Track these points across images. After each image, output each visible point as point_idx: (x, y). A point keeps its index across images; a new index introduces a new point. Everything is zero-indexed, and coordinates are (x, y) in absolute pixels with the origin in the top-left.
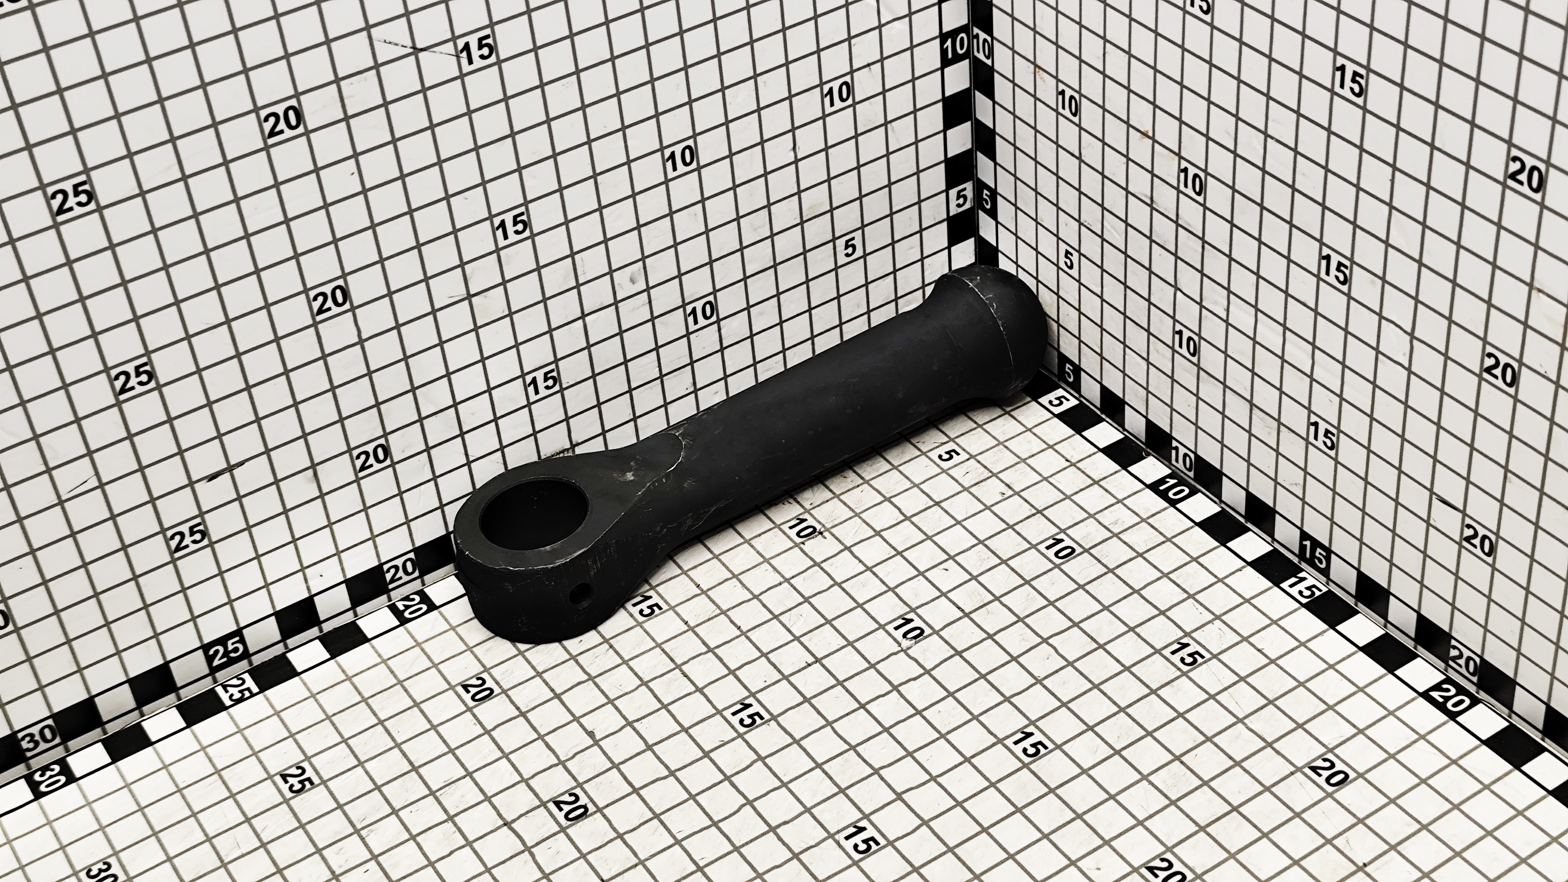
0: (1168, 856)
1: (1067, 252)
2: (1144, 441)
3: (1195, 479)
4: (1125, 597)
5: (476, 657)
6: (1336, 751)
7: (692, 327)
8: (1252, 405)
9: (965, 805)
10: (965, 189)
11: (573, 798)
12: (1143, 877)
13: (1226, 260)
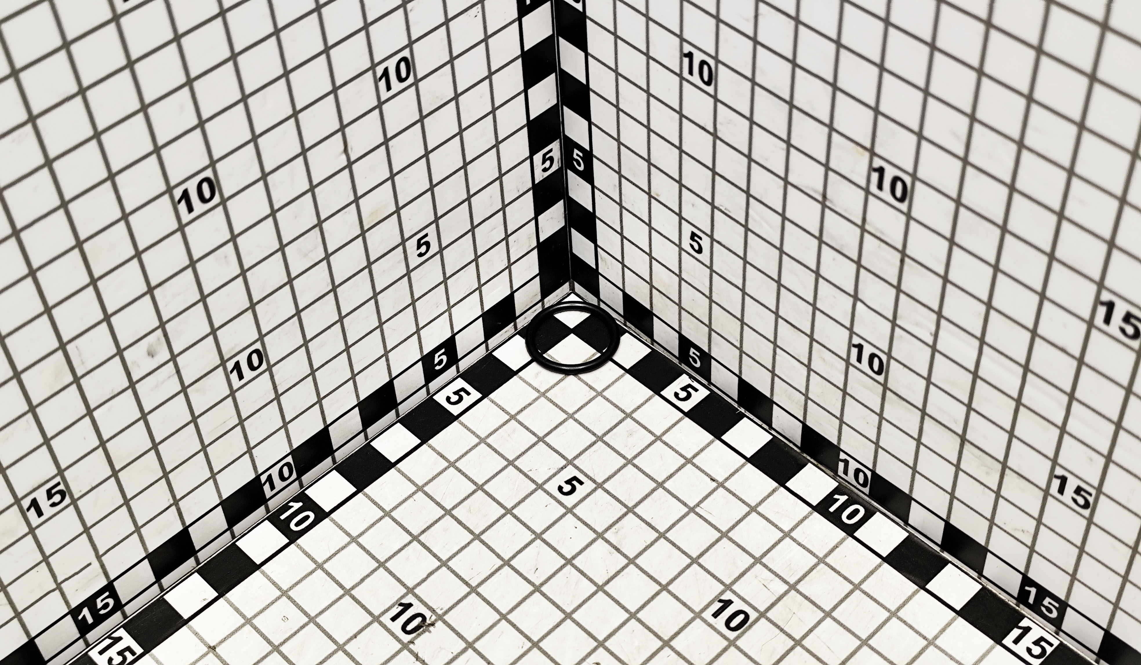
1: (693, 236)
2: (799, 445)
3: (870, 496)
7: (237, 384)
8: (963, 439)
10: (551, 151)
13: (940, 282)
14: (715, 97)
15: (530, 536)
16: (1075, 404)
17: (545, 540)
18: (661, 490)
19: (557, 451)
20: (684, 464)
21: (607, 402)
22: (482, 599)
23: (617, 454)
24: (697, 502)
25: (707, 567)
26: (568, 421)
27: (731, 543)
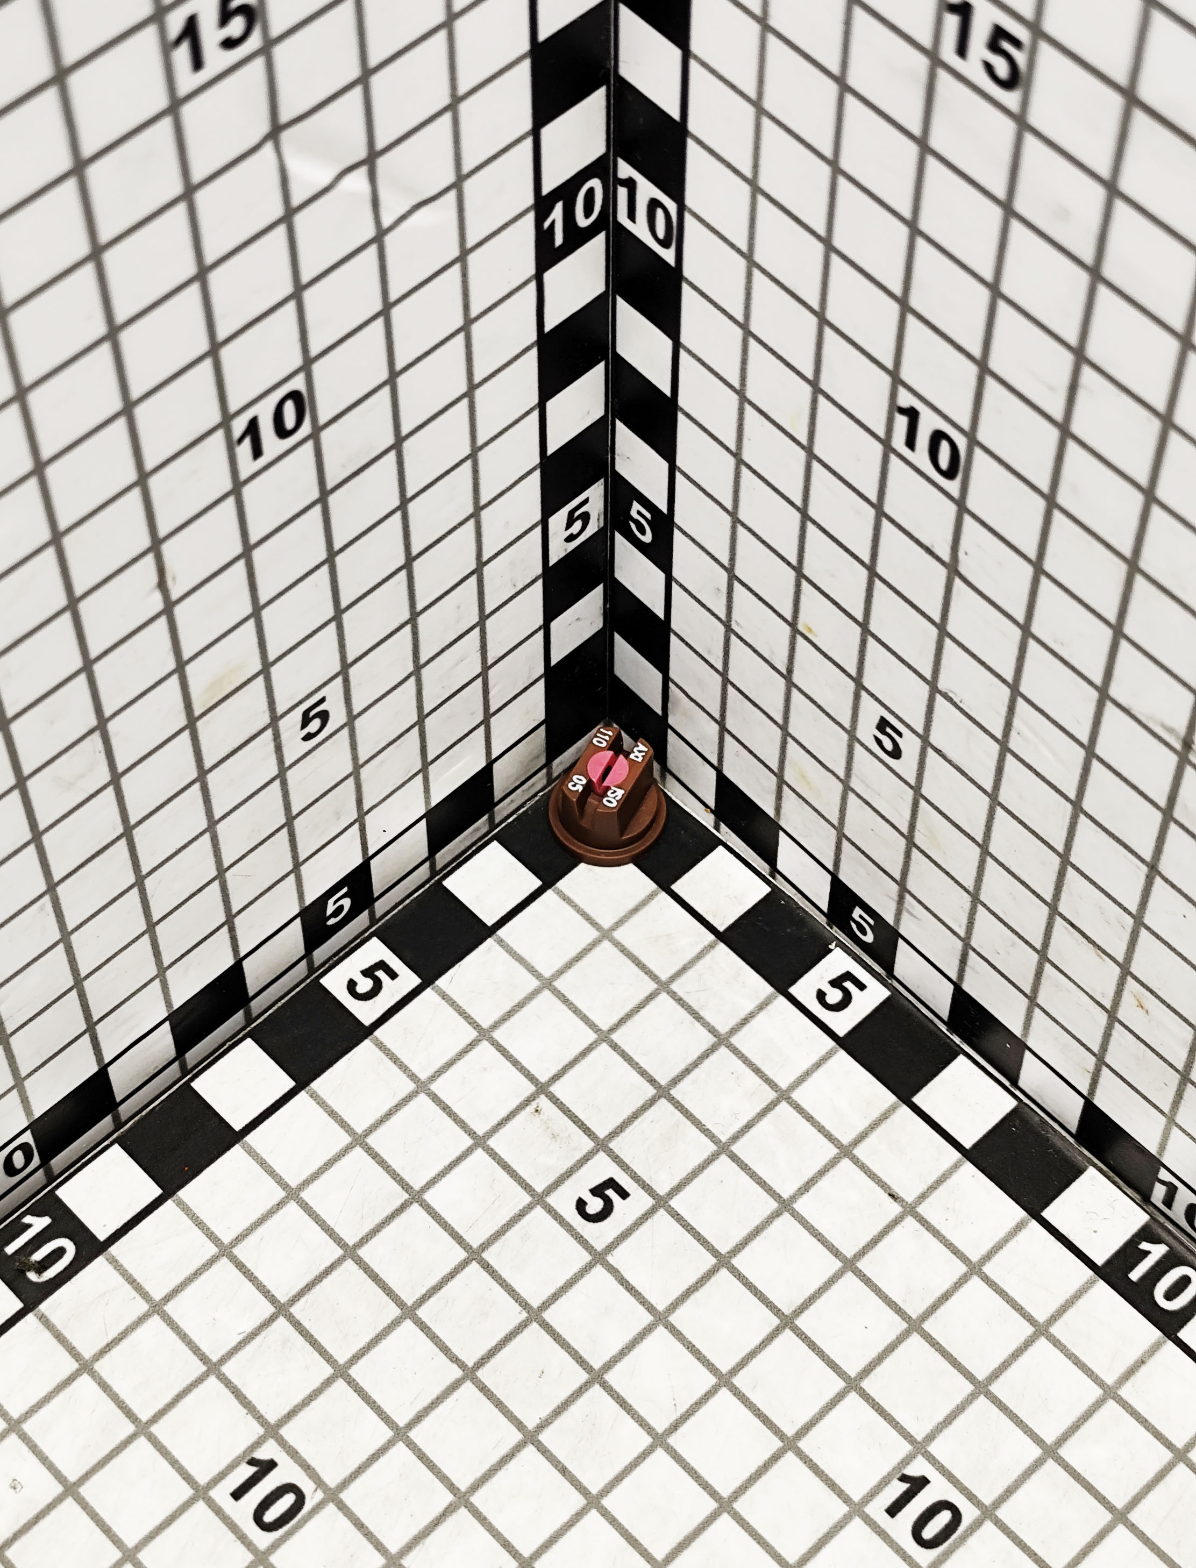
1: (884, 725)
10: (586, 501)
14: (960, 503)
15: (517, 1315)
17: (548, 1324)
18: (786, 1216)
19: (576, 1117)
20: (835, 1158)
21: (679, 1008)
22: (418, 1457)
23: (697, 1131)
24: (861, 1247)
25: (877, 1400)
26: (599, 1048)
27: (927, 1345)
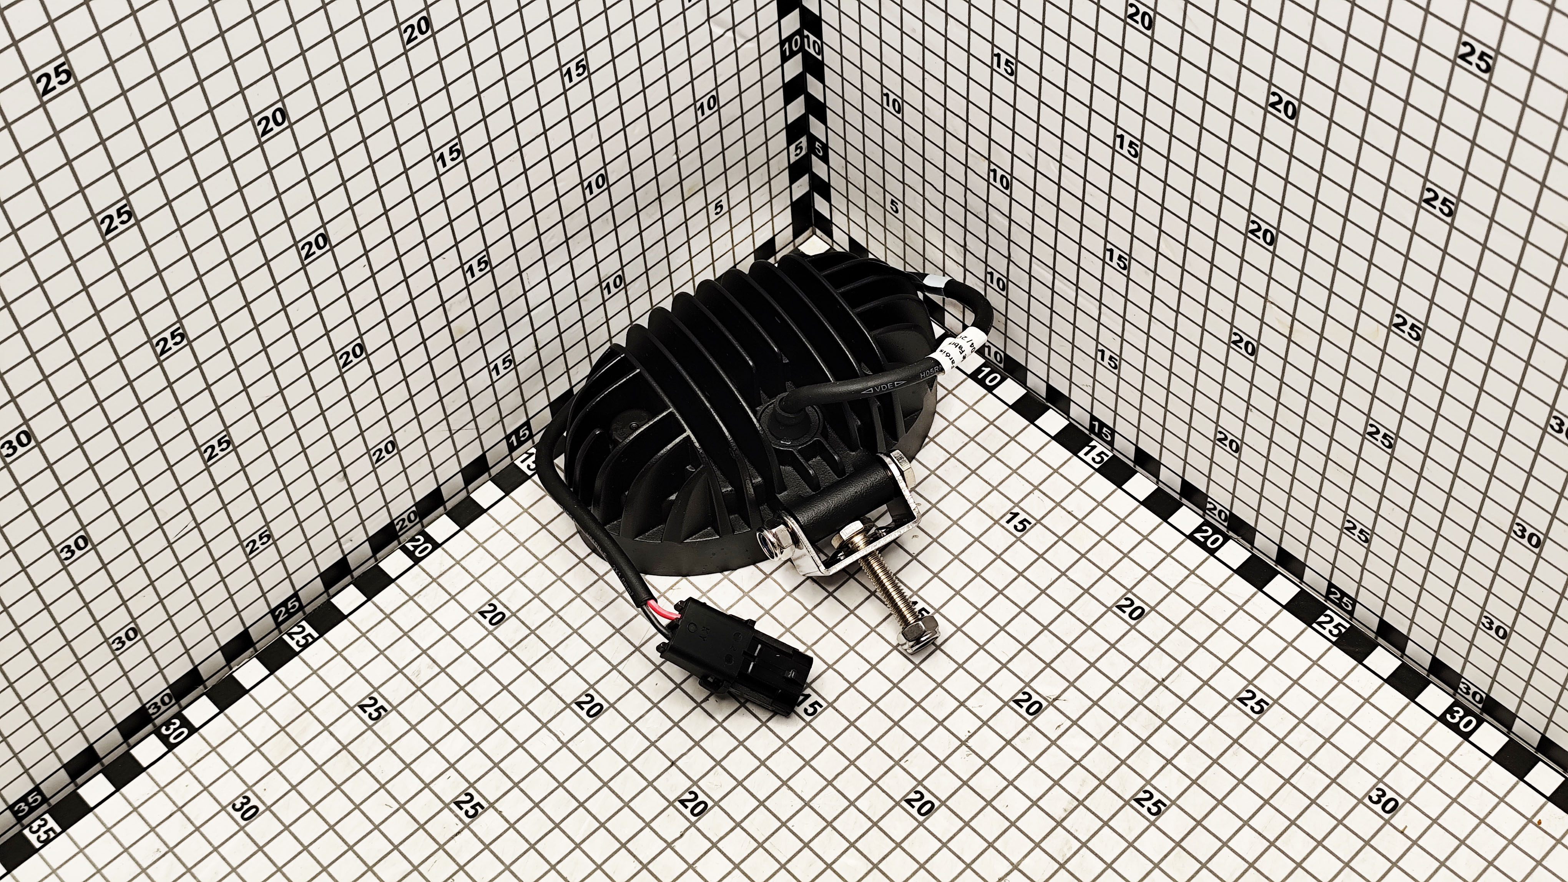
0: (1027, 690)
1: (892, 202)
3: (1005, 369)
4: (966, 478)
5: (483, 586)
6: (1134, 591)
7: (607, 296)
8: (1051, 330)
9: (878, 667)
11: (589, 699)
12: (1012, 708)
13: (1030, 235)
14: (902, 120)
16: (1103, 306)
